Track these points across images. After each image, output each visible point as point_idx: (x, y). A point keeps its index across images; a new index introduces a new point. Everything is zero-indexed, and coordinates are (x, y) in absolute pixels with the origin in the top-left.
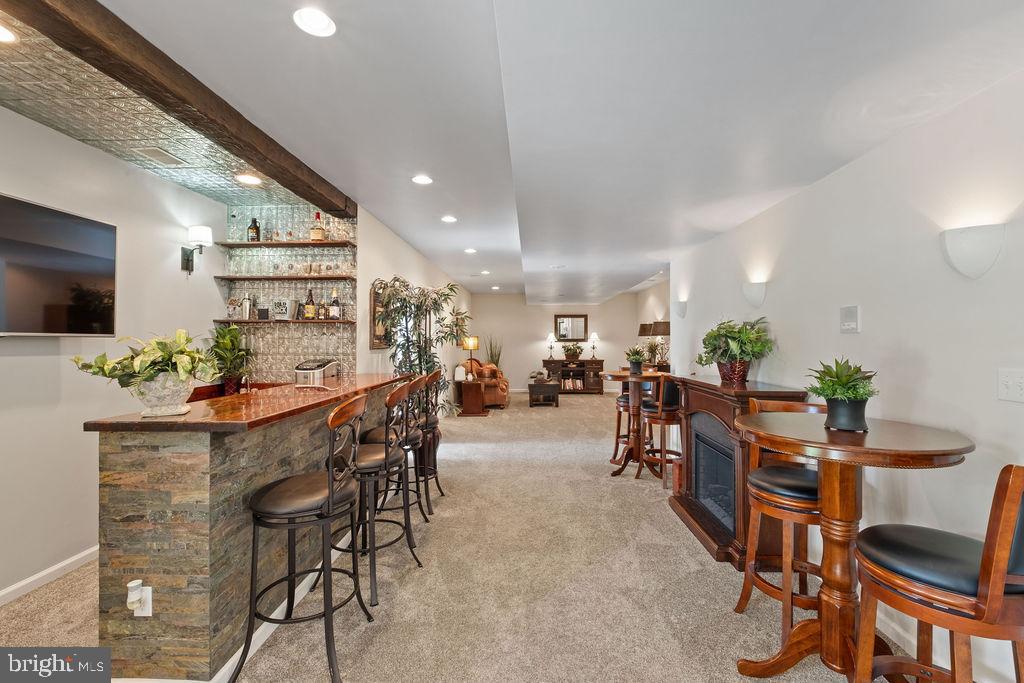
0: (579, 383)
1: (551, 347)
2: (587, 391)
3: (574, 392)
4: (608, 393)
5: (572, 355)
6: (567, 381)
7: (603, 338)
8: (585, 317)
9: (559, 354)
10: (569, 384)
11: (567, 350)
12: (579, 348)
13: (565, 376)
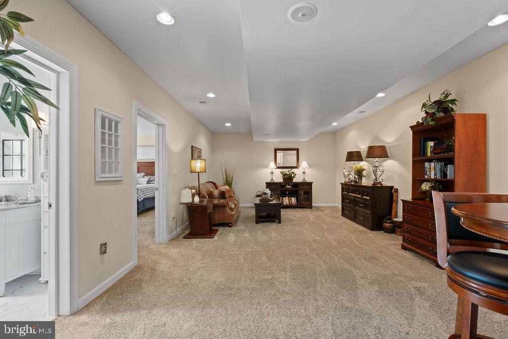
0: (294, 200)
1: (272, 173)
2: (299, 206)
3: (290, 207)
4: (316, 207)
5: (288, 178)
6: (284, 198)
7: (311, 166)
8: (297, 150)
9: (278, 178)
10: (286, 201)
11: (284, 175)
12: (293, 173)
13: (283, 195)
